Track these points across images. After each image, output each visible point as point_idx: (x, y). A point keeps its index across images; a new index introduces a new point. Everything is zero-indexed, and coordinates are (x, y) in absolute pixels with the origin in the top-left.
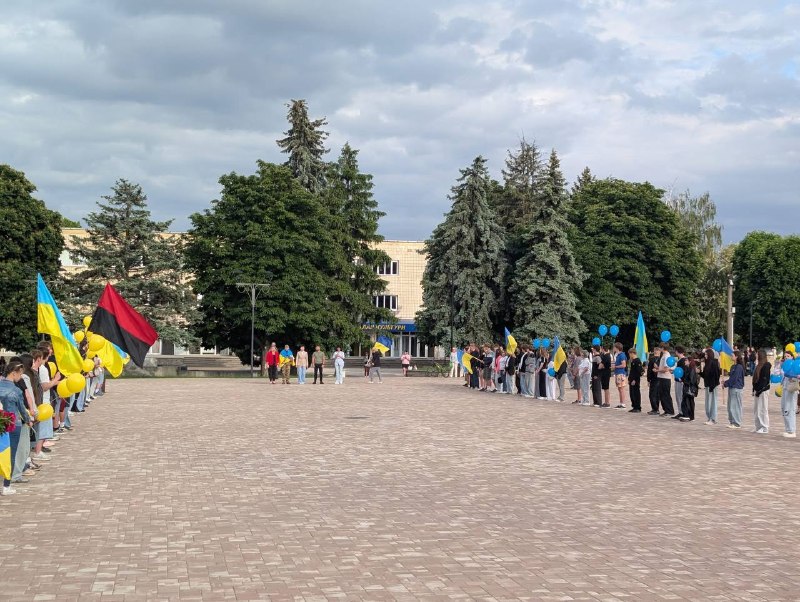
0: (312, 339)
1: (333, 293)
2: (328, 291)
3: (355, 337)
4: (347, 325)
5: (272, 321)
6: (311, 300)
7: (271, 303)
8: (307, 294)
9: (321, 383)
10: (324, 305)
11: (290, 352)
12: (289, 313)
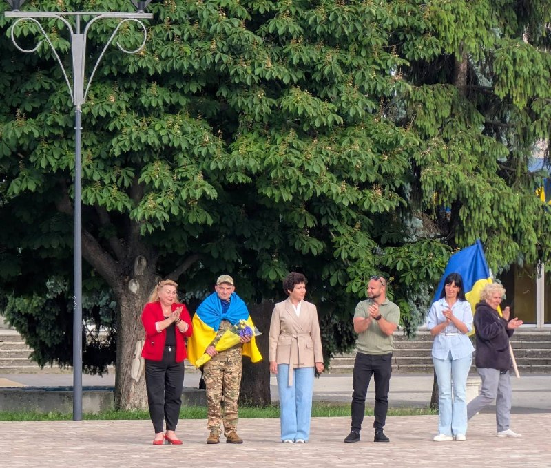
0: (331, 246)
1: (422, 50)
2: (397, 40)
3: (517, 237)
4: (484, 188)
5: (156, 172)
6: (328, 82)
7: (153, 95)
8: (310, 54)
9: (380, 437)
10: (382, 100)
11: (239, 305)
12: (229, 138)
